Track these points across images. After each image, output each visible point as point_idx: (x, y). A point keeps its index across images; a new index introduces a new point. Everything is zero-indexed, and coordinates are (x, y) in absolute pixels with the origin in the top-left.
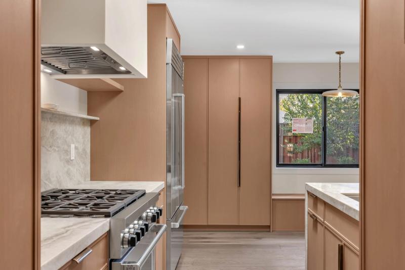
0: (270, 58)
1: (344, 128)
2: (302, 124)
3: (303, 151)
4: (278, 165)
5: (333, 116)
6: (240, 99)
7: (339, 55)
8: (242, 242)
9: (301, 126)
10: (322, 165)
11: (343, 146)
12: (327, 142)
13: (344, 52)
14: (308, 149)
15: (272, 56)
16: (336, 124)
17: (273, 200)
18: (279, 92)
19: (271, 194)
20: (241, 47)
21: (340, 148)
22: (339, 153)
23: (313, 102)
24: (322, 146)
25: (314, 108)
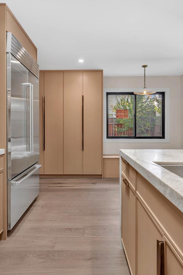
0: (101, 71)
1: (145, 119)
2: (122, 113)
3: (124, 131)
4: (108, 137)
5: (139, 114)
6: (83, 96)
7: (144, 68)
8: (82, 187)
9: (121, 114)
10: (134, 137)
11: (144, 129)
12: (137, 127)
13: (147, 66)
14: (127, 130)
15: (103, 70)
16: (141, 117)
17: (104, 158)
18: (108, 94)
19: (102, 155)
20: (81, 61)
21: (143, 130)
22: (143, 132)
23: (129, 107)
24: (134, 129)
25: (130, 109)
